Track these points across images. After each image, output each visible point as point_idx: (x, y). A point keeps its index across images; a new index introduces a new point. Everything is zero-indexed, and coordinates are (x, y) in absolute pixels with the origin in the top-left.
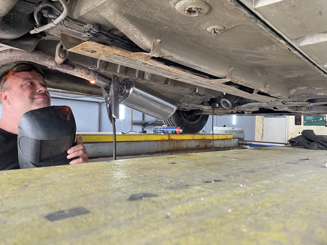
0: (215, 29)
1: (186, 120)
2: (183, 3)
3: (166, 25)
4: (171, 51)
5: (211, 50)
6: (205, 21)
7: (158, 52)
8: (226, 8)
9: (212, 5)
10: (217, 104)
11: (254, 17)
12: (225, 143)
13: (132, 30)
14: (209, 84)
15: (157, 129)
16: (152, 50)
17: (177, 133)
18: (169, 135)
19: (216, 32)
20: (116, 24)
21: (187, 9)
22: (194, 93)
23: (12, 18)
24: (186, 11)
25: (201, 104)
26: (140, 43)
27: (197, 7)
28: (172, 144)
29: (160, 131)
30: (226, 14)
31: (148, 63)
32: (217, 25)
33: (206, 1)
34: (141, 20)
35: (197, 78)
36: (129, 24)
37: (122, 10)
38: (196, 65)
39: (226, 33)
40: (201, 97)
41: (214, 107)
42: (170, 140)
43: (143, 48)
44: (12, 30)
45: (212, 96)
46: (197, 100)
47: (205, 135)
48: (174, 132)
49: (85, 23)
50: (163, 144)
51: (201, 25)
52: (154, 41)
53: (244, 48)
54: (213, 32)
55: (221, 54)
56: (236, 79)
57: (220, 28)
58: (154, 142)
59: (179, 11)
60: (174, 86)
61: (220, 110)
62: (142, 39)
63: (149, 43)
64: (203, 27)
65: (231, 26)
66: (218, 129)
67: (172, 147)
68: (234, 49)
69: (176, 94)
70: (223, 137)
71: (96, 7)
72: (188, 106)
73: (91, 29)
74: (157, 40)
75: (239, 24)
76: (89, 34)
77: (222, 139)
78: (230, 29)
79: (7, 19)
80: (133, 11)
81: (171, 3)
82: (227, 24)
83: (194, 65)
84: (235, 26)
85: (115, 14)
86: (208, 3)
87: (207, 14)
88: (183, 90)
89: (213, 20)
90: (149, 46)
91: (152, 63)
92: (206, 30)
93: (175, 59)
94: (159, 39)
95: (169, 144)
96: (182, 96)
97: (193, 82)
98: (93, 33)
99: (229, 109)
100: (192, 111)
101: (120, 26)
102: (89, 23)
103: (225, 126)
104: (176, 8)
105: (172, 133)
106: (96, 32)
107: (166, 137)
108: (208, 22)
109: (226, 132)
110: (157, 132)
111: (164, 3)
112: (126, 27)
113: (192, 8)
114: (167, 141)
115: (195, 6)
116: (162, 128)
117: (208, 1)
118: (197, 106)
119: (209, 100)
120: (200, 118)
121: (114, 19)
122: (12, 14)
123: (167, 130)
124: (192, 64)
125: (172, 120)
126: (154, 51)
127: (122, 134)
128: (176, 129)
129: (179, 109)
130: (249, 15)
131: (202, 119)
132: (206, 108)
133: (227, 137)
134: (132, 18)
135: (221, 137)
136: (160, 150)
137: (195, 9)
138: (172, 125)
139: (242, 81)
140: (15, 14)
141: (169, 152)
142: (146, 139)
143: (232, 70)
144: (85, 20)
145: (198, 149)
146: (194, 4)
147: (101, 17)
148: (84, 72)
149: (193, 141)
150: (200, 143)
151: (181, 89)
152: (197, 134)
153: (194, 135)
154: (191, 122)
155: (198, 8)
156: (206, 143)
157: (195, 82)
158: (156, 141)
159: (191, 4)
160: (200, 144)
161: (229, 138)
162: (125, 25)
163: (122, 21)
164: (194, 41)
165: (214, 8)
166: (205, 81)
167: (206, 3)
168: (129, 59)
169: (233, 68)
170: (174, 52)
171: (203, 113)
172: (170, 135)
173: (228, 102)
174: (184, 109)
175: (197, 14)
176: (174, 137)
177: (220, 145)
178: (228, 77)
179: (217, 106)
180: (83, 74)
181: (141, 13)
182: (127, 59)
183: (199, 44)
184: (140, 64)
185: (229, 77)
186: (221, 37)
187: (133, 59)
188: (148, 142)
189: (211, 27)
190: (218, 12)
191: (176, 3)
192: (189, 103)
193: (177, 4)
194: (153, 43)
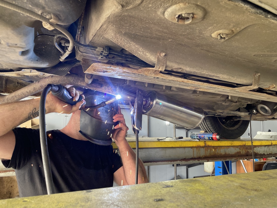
0: (220, 34)
1: (224, 126)
2: (171, 11)
3: (170, 38)
4: (179, 63)
5: (229, 57)
6: (206, 27)
7: (163, 66)
8: (224, 7)
9: (206, 7)
10: (254, 111)
11: (262, 11)
12: (269, 150)
13: (134, 47)
14: (235, 92)
15: (193, 135)
16: (157, 65)
17: (214, 139)
18: (205, 141)
19: (222, 37)
20: (120, 43)
21: (177, 16)
22: (227, 100)
23: (44, 50)
24: (176, 19)
25: (237, 110)
26: (146, 59)
27: (188, 12)
28: (209, 150)
29: (197, 136)
30: (228, 14)
31: (160, 77)
32: (222, 29)
33: (197, 4)
34: (142, 36)
35: (217, 87)
36: (130, 43)
37: (121, 30)
38: (212, 74)
39: (238, 37)
40: (236, 104)
41: (251, 114)
42: (206, 147)
43: (150, 64)
44: (45, 60)
45: (248, 102)
46: (232, 106)
47: (245, 141)
48: (210, 138)
49: (95, 47)
50: (199, 150)
51: (203, 32)
52: (158, 55)
53: (268, 51)
54: (219, 38)
55: (242, 60)
56: (266, 85)
57: (227, 32)
58: (189, 148)
59: (170, 20)
60: (203, 94)
61: (258, 116)
62: (146, 55)
63: (154, 58)
64: (207, 34)
65: (240, 28)
66: (262, 134)
67: (208, 153)
68: (256, 53)
69: (209, 102)
70: (267, 143)
71: (97, 31)
72: (223, 112)
73: (102, 52)
74: (161, 54)
75: (250, 24)
76: (102, 56)
77: (265, 146)
78: (240, 32)
79: (40, 52)
80: (131, 29)
81: (159, 13)
82: (234, 26)
83: (209, 75)
84: (245, 27)
85: (116, 34)
86: (200, 6)
87: (204, 18)
88: (215, 98)
89: (215, 25)
90: (154, 60)
91: (163, 77)
92: (212, 37)
93: (186, 71)
94: (164, 53)
95: (206, 151)
96: (216, 103)
97: (216, 91)
98: (104, 54)
99: (269, 116)
100: (229, 118)
101: (123, 45)
102: (99, 46)
103: (270, 131)
104: (167, 18)
105: (209, 140)
106: (106, 54)
107: (202, 144)
108: (210, 28)
109: (271, 137)
110: (194, 137)
111: (152, 15)
112: (129, 45)
113: (182, 14)
114: (203, 147)
115: (184, 11)
116: (199, 134)
117: (198, 3)
118: (232, 112)
119: (245, 106)
120: (240, 124)
121: (116, 39)
122: (44, 47)
123: (203, 136)
124: (207, 73)
125: (209, 126)
126: (159, 65)
127: (157, 140)
128: (213, 135)
129: (215, 115)
130: (253, 10)
131: (242, 124)
132: (243, 114)
133: (272, 143)
134: (133, 36)
135: (264, 143)
136: (195, 156)
137: (186, 14)
138: (210, 131)
139: (274, 87)
140: (46, 46)
141: (205, 159)
142: (181, 145)
143: (259, 76)
144: (96, 44)
145: (239, 156)
146: (183, 10)
147: (107, 40)
148: (111, 89)
149: (232, 148)
150: (240, 149)
151: (212, 96)
152: (236, 141)
153: (233, 141)
154: (230, 128)
155: (189, 14)
156: (247, 149)
157: (218, 91)
158: (192, 147)
159: (179, 10)
160: (241, 151)
161: (275, 144)
162: (128, 44)
163: (124, 40)
164: (206, 50)
165: (209, 10)
166: (229, 90)
167: (197, 6)
168: (140, 75)
169: (259, 74)
170: (183, 64)
171: (242, 119)
172: (207, 142)
173: (267, 108)
174: (220, 115)
175: (190, 20)
176: (210, 143)
177: (265, 151)
178: (254, 84)
179: (255, 112)
180: (110, 91)
181: (140, 30)
182: (138, 75)
183: (213, 52)
184: (152, 78)
185: (256, 84)
186: (233, 42)
187: (143, 75)
188: (183, 149)
189: (216, 33)
190: (216, 14)
191: (164, 12)
192: (224, 109)
193: (166, 13)
194: (158, 58)
